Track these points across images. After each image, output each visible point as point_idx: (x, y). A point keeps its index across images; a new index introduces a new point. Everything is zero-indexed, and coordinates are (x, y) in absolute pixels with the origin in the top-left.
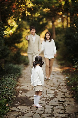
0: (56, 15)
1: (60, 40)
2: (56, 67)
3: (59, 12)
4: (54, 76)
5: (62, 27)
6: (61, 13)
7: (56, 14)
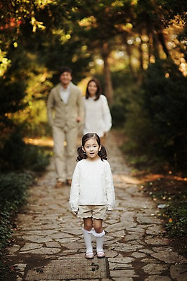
0: (114, 32)
1: (125, 101)
2: (125, 175)
3: (125, 23)
4: (124, 204)
6: (130, 25)
7: (116, 29)
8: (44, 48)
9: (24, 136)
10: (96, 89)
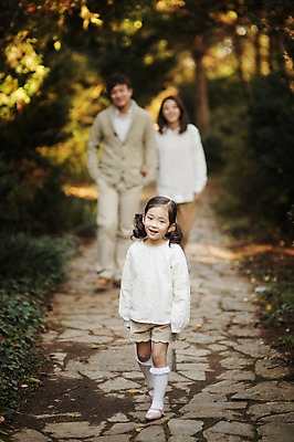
0: (208, 23)
1: (227, 131)
2: (215, 245)
3: (225, 11)
4: (207, 284)
5: (236, 77)
6: (233, 15)
7: (212, 20)
8: (98, 45)
9: (63, 183)
10: (177, 110)
